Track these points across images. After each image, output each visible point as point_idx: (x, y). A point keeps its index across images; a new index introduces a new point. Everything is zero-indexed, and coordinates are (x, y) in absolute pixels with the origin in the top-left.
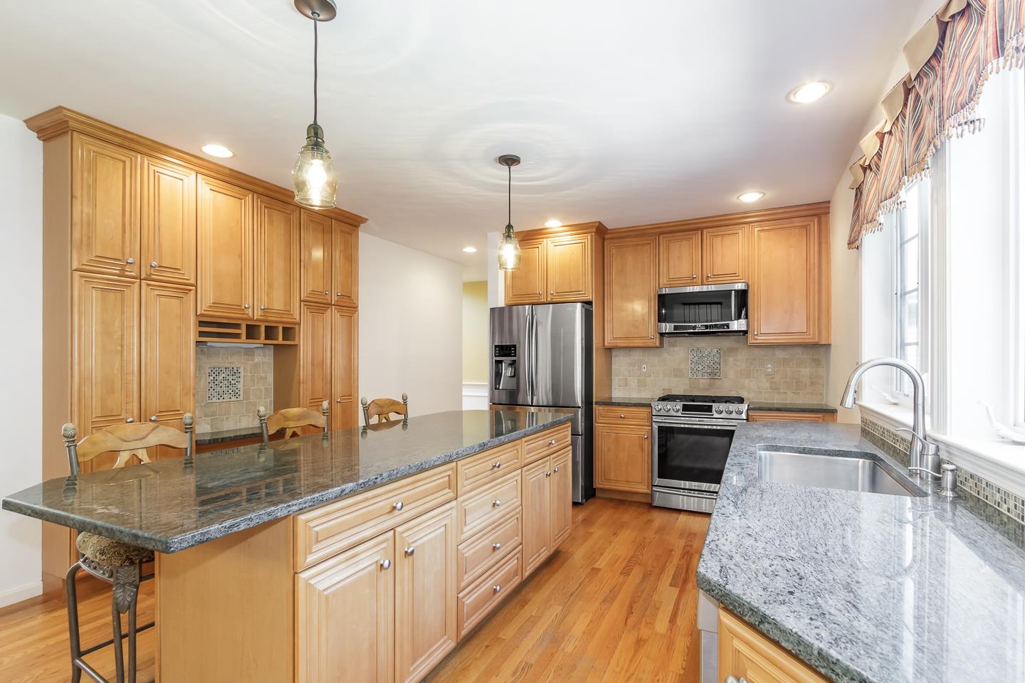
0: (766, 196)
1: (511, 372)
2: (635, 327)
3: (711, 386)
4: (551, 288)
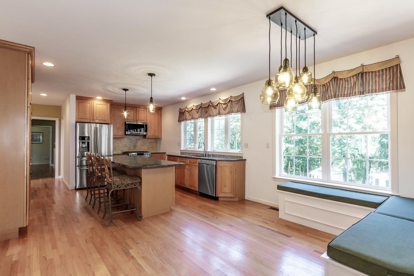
1: (84, 146)
2: (118, 132)
3: (134, 149)
4: (95, 118)
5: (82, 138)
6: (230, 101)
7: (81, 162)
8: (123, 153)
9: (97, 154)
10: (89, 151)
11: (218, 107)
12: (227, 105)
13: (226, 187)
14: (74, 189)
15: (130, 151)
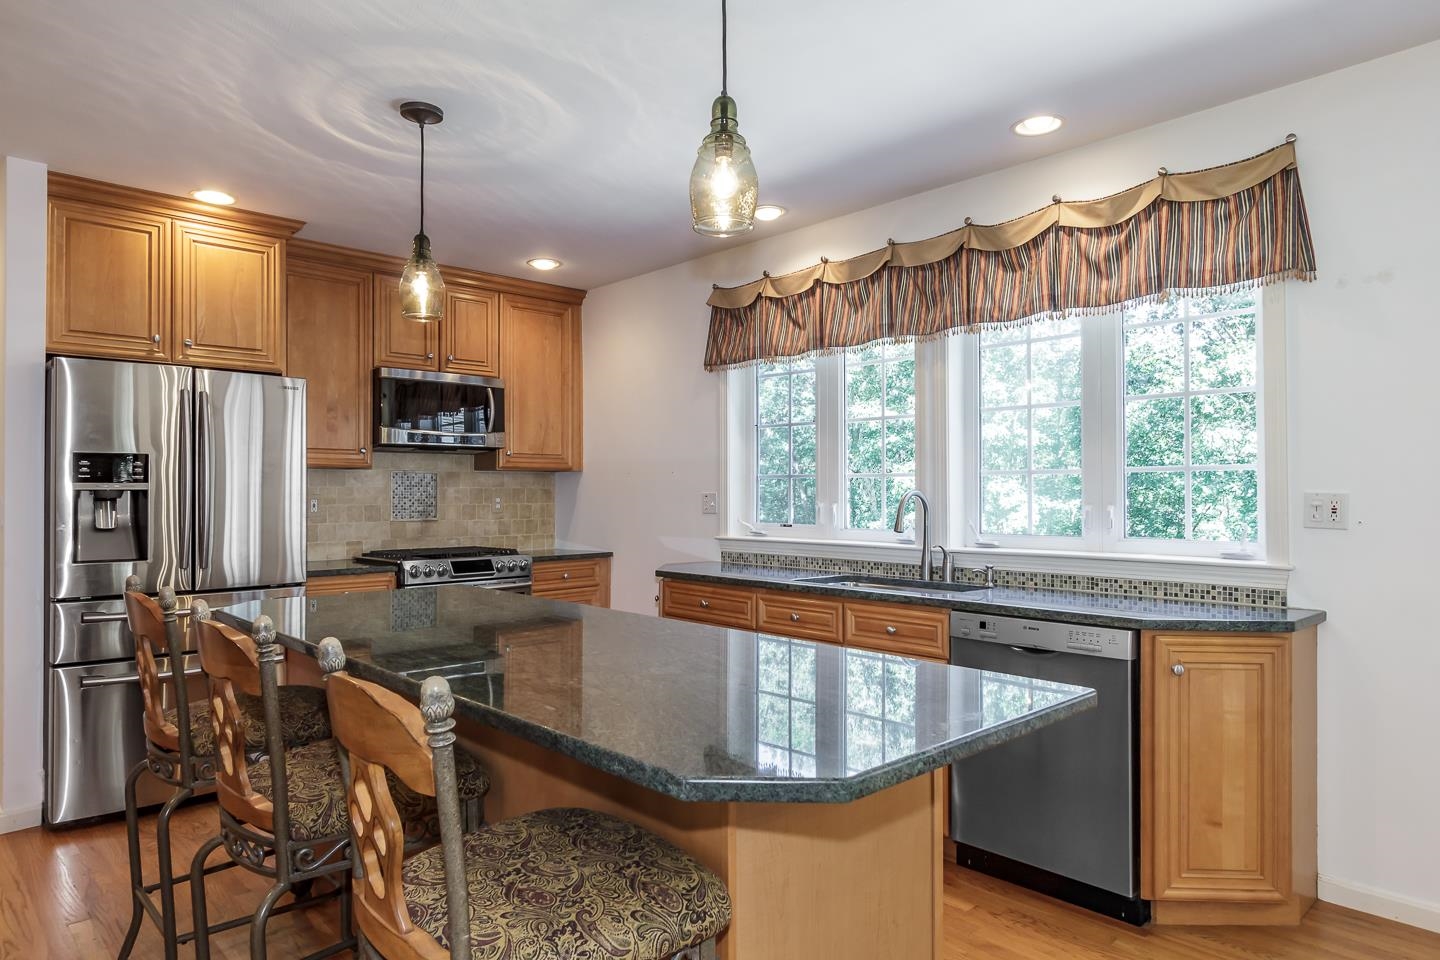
0: (563, 267)
1: (106, 519)
2: (332, 429)
3: (423, 533)
4: (186, 334)
5: (99, 466)
6: (1156, 205)
7: (88, 635)
8: (357, 560)
9: (199, 574)
10: (142, 555)
11: (1044, 252)
12: (1128, 239)
13: (1218, 824)
14: (38, 822)
15: (400, 546)
